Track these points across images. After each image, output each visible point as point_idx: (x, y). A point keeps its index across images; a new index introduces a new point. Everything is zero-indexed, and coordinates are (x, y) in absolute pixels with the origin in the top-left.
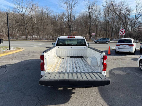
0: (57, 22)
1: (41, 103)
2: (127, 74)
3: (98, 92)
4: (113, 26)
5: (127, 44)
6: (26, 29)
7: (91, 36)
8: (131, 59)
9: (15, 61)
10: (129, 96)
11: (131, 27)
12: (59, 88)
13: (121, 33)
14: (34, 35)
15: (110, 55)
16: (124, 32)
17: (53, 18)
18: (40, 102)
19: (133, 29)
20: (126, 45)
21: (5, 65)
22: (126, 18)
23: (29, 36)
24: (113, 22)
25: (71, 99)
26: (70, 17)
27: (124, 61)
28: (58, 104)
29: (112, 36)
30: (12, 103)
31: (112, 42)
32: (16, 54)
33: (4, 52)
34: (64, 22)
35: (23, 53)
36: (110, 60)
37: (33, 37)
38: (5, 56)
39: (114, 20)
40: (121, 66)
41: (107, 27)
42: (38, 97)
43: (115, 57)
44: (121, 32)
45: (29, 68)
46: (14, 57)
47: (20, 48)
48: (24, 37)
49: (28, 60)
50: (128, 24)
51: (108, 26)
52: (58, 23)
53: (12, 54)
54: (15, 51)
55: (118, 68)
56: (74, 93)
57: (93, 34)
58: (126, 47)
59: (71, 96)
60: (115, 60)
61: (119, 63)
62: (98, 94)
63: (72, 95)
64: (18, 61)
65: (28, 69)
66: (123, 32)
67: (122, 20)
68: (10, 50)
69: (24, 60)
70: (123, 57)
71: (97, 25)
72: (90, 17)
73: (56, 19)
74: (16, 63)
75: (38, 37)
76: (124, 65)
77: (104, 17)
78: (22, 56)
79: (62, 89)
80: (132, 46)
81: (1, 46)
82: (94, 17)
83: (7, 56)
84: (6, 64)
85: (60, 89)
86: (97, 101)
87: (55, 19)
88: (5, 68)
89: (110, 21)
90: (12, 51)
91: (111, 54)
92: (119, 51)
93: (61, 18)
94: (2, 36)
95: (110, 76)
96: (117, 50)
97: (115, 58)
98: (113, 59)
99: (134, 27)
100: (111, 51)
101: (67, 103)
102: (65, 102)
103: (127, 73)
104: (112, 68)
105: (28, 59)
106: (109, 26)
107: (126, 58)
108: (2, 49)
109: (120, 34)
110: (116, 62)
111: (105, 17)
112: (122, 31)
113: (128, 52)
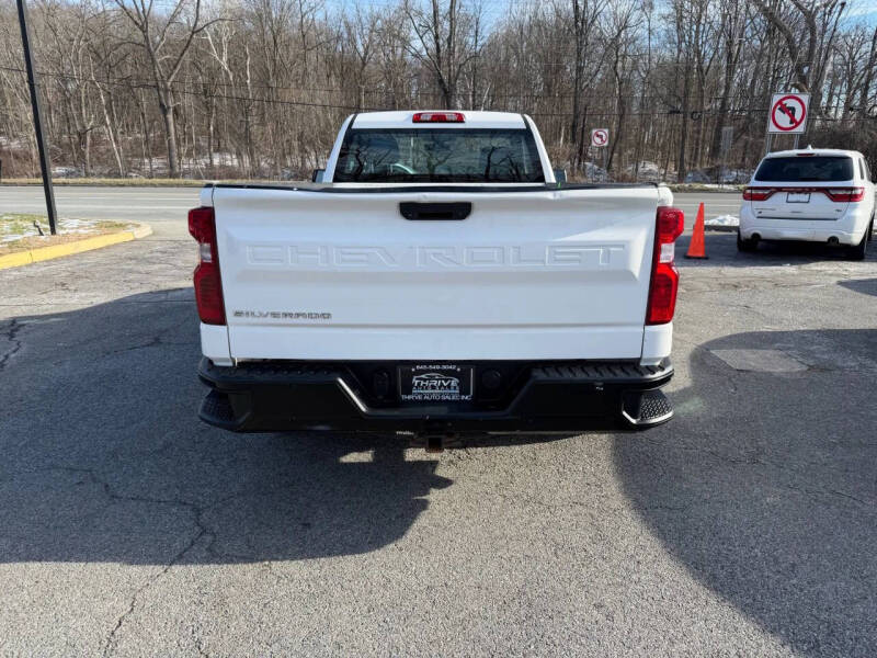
0: (364, 64)
1: (209, 550)
2: (811, 368)
3: (610, 479)
4: (727, 88)
5: (819, 190)
6: (165, 111)
7: (582, 155)
8: (840, 283)
9: (77, 295)
10: (827, 505)
11: (843, 97)
12: (346, 453)
13: (783, 119)
14: (218, 150)
15: (704, 259)
16: (798, 116)
17: (339, 38)
18: (209, 538)
19: (856, 102)
20: (810, 190)
21: (14, 321)
22: (819, 29)
23: (189, 155)
24: (730, 55)
25: (423, 520)
26: (446, 25)
27: (793, 294)
28: (329, 555)
29: (715, 151)
30: (14, 547)
31: (716, 191)
32: (92, 260)
33: (14, 247)
34: (409, 58)
35: (136, 252)
36: (701, 292)
37: (216, 161)
38: (19, 269)
39: (736, 40)
40: (771, 321)
41: (686, 95)
42: (198, 512)
43: (732, 272)
44: (778, 113)
45: (165, 339)
46: (75, 273)
47: (122, 226)
48: (157, 162)
49: (167, 292)
50: (829, 68)
51: (694, 89)
52: (371, 66)
53: (68, 258)
54: (88, 237)
55: (752, 335)
56: (444, 483)
57: (600, 138)
58: (807, 210)
59: (424, 505)
60: (733, 293)
61: (761, 310)
62: (612, 487)
63: (434, 495)
64: (101, 298)
65: (157, 341)
66: (791, 112)
67: (790, 40)
68: (53, 231)
69: (139, 291)
70: (789, 270)
71: (625, 83)
72: (580, 23)
73: (359, 42)
74: (80, 307)
75: (246, 160)
76: (795, 320)
77: (672, 27)
78: (131, 271)
79: (366, 457)
80: (851, 196)
81: (6, 214)
82: (605, 26)
83: (31, 272)
84: (18, 312)
85: (352, 458)
86: (599, 537)
87: (352, 40)
88: (7, 339)
89: (708, 50)
90: (67, 238)
91: (706, 258)
92: (764, 235)
93: (391, 33)
94: (16, 157)
95: (695, 380)
96: (747, 232)
97: (734, 281)
98: (723, 286)
99: (867, 88)
100: (707, 237)
101: (392, 546)
102: (377, 542)
103: (811, 362)
104: (713, 335)
105: (163, 287)
106: (701, 82)
107: (805, 280)
108: (6, 227)
109: (772, 128)
110: (742, 298)
111: (679, 28)
112: (784, 109)
113: (825, 238)
